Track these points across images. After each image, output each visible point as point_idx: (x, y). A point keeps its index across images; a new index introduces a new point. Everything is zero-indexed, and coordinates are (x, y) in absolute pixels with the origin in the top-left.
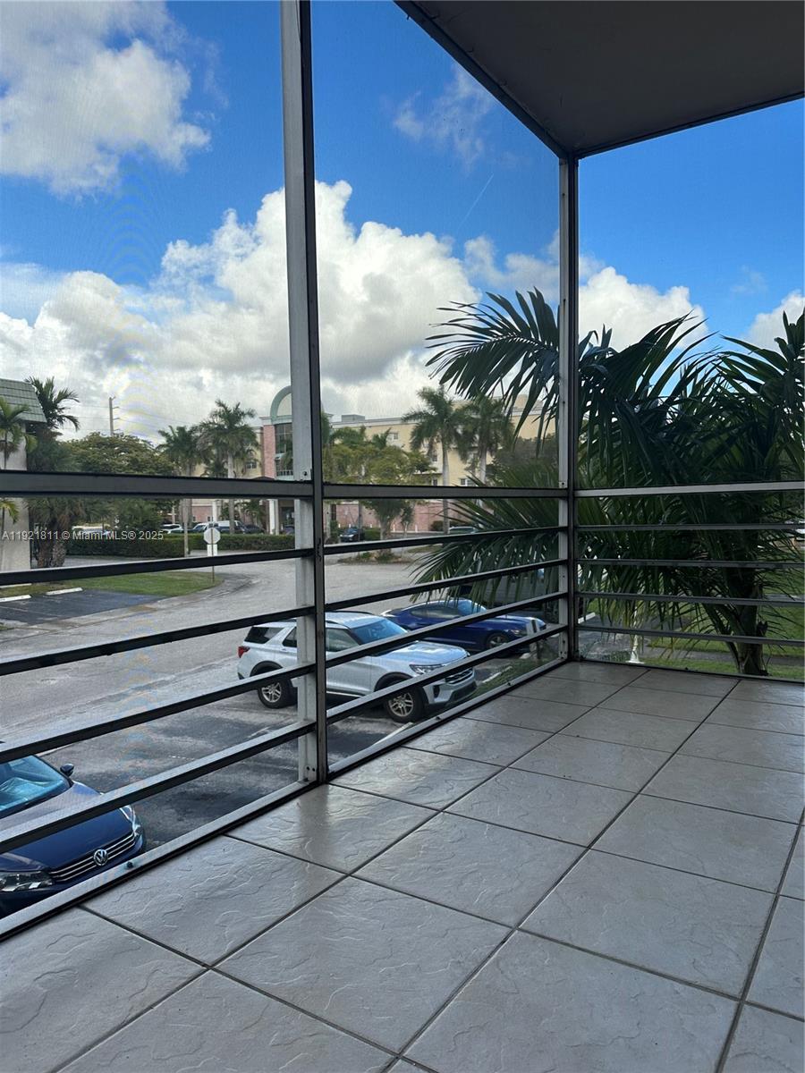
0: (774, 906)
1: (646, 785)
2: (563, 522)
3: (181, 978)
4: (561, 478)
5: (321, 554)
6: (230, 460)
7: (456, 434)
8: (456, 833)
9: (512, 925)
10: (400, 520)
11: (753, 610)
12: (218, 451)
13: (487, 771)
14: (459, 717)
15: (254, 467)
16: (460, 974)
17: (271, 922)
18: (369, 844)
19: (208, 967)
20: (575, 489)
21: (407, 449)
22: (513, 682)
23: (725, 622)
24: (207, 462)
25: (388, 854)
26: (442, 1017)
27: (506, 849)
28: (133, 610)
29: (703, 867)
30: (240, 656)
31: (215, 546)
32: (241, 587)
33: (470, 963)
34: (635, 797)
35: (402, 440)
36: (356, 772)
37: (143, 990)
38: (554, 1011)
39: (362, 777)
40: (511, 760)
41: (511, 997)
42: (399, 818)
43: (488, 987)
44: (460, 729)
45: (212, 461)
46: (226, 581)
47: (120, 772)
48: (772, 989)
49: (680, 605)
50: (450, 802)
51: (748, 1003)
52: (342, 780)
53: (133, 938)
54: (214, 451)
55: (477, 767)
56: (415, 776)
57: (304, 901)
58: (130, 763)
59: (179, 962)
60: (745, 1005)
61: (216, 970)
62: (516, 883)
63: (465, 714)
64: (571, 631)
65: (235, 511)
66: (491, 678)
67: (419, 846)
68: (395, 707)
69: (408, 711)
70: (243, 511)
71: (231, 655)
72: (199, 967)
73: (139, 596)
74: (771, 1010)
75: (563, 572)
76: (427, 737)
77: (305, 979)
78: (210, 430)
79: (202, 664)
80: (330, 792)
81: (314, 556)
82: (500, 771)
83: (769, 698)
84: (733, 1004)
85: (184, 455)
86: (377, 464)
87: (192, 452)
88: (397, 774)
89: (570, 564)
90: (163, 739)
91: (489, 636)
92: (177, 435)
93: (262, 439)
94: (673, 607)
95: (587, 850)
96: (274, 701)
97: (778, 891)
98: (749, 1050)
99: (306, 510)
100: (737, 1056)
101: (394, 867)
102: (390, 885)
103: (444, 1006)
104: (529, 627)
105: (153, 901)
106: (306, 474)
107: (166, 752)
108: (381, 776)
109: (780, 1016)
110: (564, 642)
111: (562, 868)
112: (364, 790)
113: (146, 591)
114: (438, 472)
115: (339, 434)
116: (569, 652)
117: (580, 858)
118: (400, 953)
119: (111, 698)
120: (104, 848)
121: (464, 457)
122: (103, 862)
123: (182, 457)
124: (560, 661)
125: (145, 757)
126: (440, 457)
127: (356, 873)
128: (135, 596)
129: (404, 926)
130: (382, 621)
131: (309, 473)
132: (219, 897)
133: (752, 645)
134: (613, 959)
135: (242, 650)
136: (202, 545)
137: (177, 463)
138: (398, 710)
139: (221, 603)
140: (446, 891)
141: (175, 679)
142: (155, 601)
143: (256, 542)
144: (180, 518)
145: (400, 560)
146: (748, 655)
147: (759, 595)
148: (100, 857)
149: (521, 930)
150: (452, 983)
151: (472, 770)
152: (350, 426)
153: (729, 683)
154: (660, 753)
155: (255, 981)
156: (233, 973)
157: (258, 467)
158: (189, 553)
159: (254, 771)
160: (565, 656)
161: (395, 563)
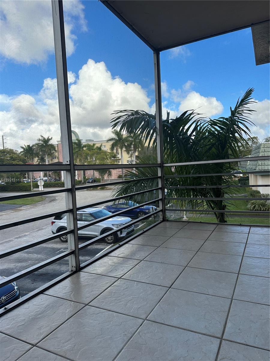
0: (231, 303)
1: (189, 263)
2: (159, 175)
3: (24, 351)
4: (158, 160)
5: (74, 190)
6: (46, 156)
7: (125, 145)
8: (125, 286)
9: (144, 318)
10: (107, 175)
11: (221, 201)
12: (42, 153)
13: (136, 262)
14: (126, 243)
15: (55, 158)
16: (126, 339)
17: (58, 326)
18: (94, 292)
19: (34, 345)
20: (163, 164)
21: (109, 151)
22: (145, 230)
23: (213, 205)
24: (38, 157)
25: (101, 296)
26: (119, 356)
27: (142, 290)
28: (13, 210)
29: (208, 291)
30: (52, 225)
31: (42, 187)
32: (52, 200)
33: (130, 334)
34: (185, 268)
35: (107, 148)
36: (91, 266)
37: (9, 357)
38: (159, 350)
39: (92, 268)
40: (144, 257)
41: (144, 346)
42: (105, 282)
43: (136, 343)
44: (127, 248)
45: (40, 157)
46: (47, 199)
47: (11, 268)
48: (231, 334)
49: (198, 201)
50: (123, 275)
51: (224, 339)
52: (85, 270)
53: (6, 337)
54: (41, 153)
55: (133, 261)
56: (111, 266)
57: (70, 317)
58: (14, 264)
59: (23, 345)
60: (223, 340)
61: (37, 346)
62: (145, 303)
63: (128, 242)
64: (163, 211)
65: (49, 174)
66: (139, 227)
67: (112, 292)
68: (107, 239)
69: (112, 240)
70: (52, 174)
71: (49, 224)
72: (31, 346)
73: (15, 205)
74: (231, 341)
75: (160, 191)
76: (115, 252)
77: (70, 347)
78: (39, 145)
79: (39, 228)
80: (81, 275)
81: (72, 191)
82: (140, 262)
83: (227, 230)
84: (219, 340)
85: (30, 155)
86: (99, 156)
87: (33, 154)
88: (105, 266)
89: (162, 189)
90: (26, 255)
91: (138, 213)
92: (27, 148)
93: (58, 149)
94: (196, 201)
95: (169, 288)
96: (65, 240)
97: (232, 298)
98: (225, 357)
99: (68, 175)
100: (221, 359)
101: (103, 301)
102: (101, 307)
103: (120, 352)
104: (151, 209)
105: (14, 322)
106: (67, 162)
107: (27, 260)
108: (99, 267)
109: (234, 343)
110: (161, 215)
111: (161, 296)
112: (93, 273)
113: (18, 203)
114: (119, 158)
115: (85, 146)
116: (163, 218)
117: (167, 291)
118: (105, 333)
119: (6, 242)
120: (5, 296)
121: (128, 153)
122: (4, 301)
123: (29, 156)
124: (160, 222)
125: (20, 262)
126: (120, 153)
127: (89, 304)
128: (14, 205)
129: (106, 323)
130: (102, 210)
131: (69, 161)
132: (39, 318)
133: (222, 213)
134: (178, 328)
135: (53, 223)
136: (37, 186)
137: (27, 158)
138: (109, 240)
139: (45, 206)
140: (121, 308)
141: (29, 234)
142: (21, 207)
143: (57, 184)
144: (29, 177)
145: (108, 188)
146: (220, 216)
147: (223, 196)
148: (3, 300)
149: (147, 320)
150: (123, 343)
151: (131, 262)
152: (89, 143)
153: (215, 226)
154: (193, 252)
155: (51, 349)
156: (43, 347)
157: (57, 158)
158: (33, 189)
159: (59, 264)
160: (162, 220)
161: (106, 189)
